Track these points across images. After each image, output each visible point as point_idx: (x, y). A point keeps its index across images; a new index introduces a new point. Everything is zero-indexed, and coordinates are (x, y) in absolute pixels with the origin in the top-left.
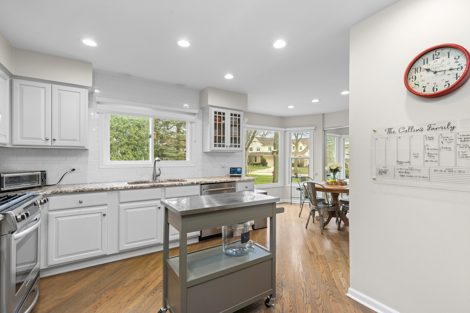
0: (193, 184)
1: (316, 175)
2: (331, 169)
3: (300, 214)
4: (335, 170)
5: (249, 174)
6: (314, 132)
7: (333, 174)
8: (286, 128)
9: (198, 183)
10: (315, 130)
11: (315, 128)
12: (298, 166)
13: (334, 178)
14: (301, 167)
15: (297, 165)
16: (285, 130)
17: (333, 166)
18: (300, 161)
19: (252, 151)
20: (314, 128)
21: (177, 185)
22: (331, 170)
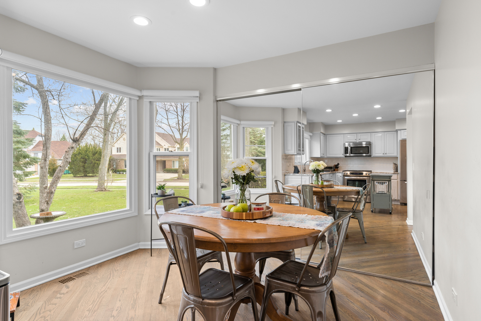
1: (202, 187)
2: (235, 175)
3: (162, 295)
4: (244, 177)
5: (108, 185)
6: (197, 102)
7: (241, 190)
8: (141, 89)
10: (200, 97)
11: (200, 94)
12: (184, 172)
13: (243, 199)
14: (187, 173)
15: (182, 171)
16: (138, 93)
17: (240, 168)
18: (186, 165)
19: (120, 152)
20: (197, 94)
22: (236, 178)
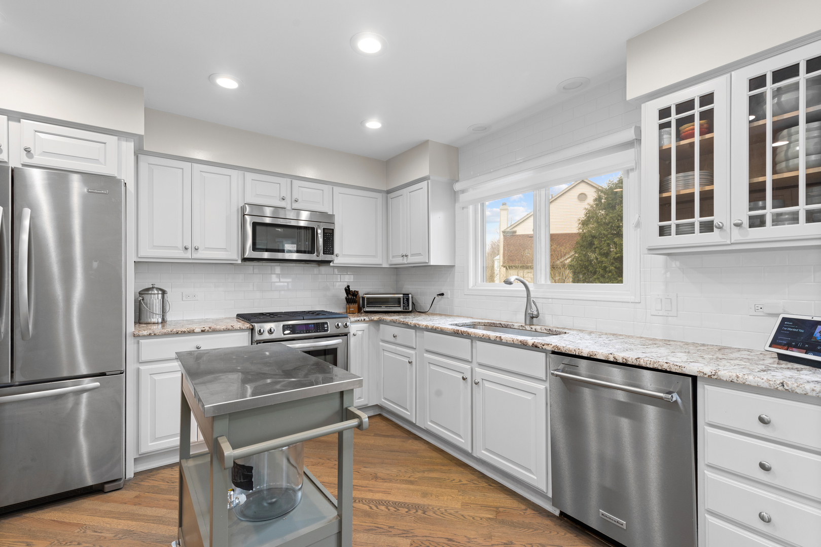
0: (524, 345)
9: (536, 347)
21: (491, 338)
